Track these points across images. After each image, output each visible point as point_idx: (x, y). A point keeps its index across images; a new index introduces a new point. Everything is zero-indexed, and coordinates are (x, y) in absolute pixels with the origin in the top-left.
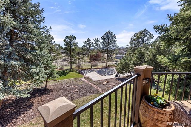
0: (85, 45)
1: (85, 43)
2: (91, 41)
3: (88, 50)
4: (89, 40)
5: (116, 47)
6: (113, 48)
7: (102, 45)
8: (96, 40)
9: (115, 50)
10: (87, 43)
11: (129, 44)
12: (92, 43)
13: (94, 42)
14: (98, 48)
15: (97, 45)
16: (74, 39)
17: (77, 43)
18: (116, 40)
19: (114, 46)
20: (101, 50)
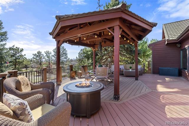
0: (35, 57)
1: (35, 55)
2: (41, 54)
3: (38, 62)
4: (39, 53)
5: (67, 59)
6: (65, 60)
7: (53, 57)
8: (48, 53)
9: (66, 62)
10: (37, 56)
11: (78, 57)
12: (43, 55)
13: (45, 55)
14: (49, 60)
15: (48, 57)
16: (21, 51)
17: (25, 55)
18: (67, 53)
19: (65, 58)
20: (53, 62)
